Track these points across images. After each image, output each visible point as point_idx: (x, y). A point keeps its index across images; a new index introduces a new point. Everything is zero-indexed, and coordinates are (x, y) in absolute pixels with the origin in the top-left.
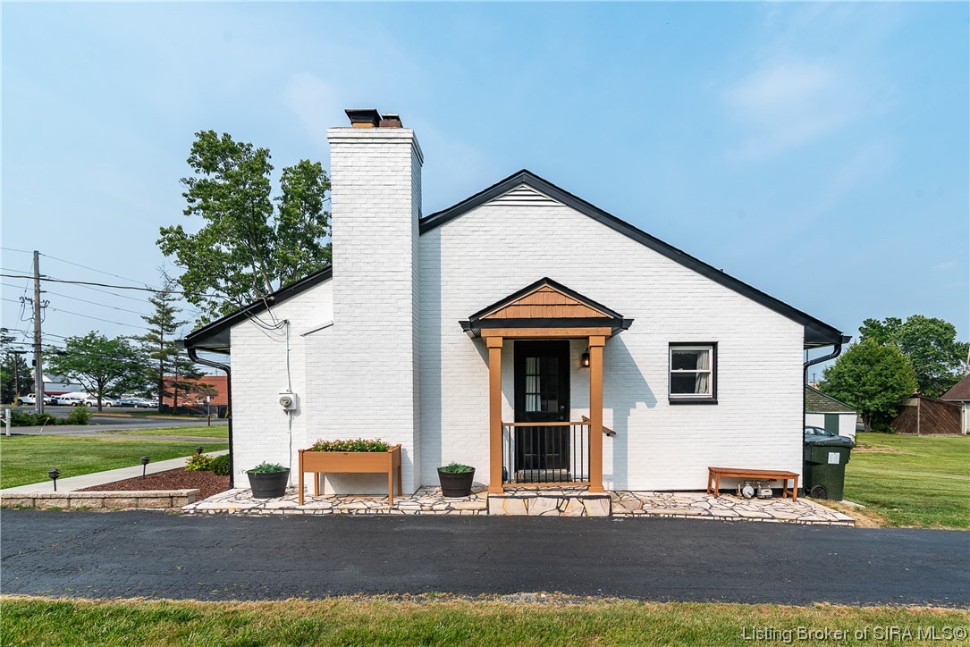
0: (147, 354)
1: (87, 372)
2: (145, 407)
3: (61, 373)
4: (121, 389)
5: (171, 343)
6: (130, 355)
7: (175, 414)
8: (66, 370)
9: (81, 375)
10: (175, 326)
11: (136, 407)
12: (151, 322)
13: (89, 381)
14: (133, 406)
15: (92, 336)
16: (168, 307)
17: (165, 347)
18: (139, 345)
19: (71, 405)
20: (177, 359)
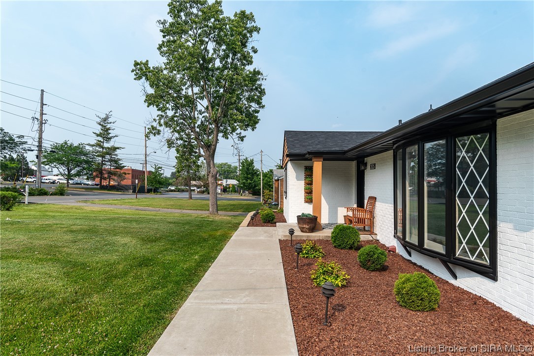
0: (94, 154)
1: (63, 164)
2: (88, 185)
3: (48, 164)
4: (78, 174)
5: (108, 148)
6: (85, 154)
7: (109, 190)
8: (51, 162)
9: (59, 166)
10: (110, 138)
11: (83, 185)
12: (98, 135)
13: (63, 169)
14: (81, 184)
15: (66, 143)
16: (108, 127)
17: (104, 150)
18: (91, 149)
19: (48, 183)
20: (111, 157)
